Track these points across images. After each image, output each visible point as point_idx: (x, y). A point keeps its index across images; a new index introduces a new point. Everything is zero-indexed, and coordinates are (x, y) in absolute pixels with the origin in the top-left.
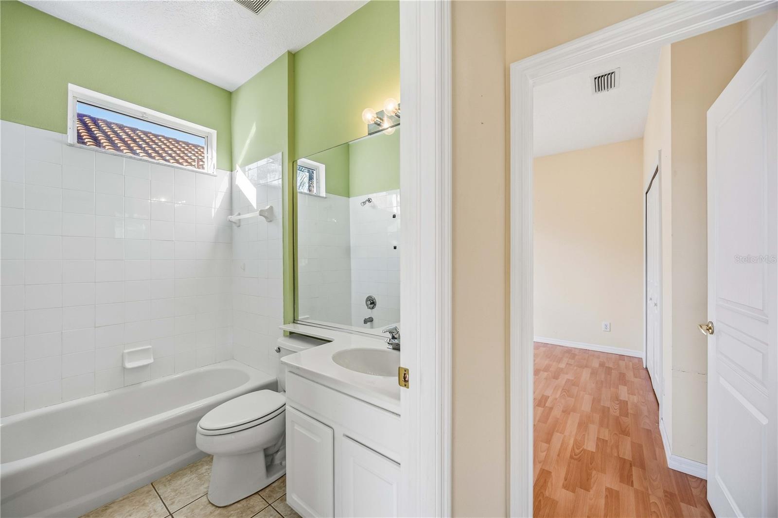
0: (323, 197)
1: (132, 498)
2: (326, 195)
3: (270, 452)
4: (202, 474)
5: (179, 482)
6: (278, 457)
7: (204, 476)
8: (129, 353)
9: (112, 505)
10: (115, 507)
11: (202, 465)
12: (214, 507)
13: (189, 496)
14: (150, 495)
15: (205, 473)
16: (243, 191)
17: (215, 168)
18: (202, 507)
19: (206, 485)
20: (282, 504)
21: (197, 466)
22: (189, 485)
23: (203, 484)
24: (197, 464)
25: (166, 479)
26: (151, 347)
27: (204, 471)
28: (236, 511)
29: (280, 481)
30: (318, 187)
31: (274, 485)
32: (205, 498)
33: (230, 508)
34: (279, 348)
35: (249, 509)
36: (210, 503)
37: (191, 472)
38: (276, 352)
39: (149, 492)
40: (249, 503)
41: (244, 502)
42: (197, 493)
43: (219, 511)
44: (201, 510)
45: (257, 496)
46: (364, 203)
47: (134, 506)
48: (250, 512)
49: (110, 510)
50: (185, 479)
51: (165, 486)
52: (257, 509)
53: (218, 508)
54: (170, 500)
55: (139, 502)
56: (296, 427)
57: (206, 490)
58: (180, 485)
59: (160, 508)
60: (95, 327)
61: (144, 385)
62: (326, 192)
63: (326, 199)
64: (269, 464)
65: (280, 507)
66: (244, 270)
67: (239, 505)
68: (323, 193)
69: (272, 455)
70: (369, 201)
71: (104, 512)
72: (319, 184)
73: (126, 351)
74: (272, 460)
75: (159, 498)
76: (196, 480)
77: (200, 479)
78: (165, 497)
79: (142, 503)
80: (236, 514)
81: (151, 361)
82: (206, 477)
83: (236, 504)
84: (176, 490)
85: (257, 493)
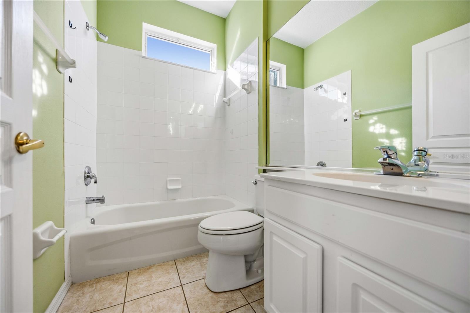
0: (284, 88)
1: (163, 266)
2: (286, 86)
3: (250, 259)
4: (204, 263)
5: (189, 264)
6: (256, 265)
7: (204, 265)
8: (170, 180)
9: (153, 267)
10: (154, 269)
11: (204, 257)
12: (208, 290)
13: (194, 276)
14: (173, 268)
15: (205, 263)
16: (232, 80)
17: (216, 69)
18: (201, 287)
19: (204, 272)
20: (259, 307)
21: (201, 256)
22: (195, 268)
23: (203, 270)
24: (201, 255)
25: (183, 260)
26: (180, 178)
27: (204, 261)
28: (223, 299)
29: (257, 285)
30: (281, 83)
31: (252, 287)
32: (203, 281)
33: (220, 295)
34: (256, 181)
35: (233, 301)
36: (206, 286)
37: (197, 259)
38: (253, 184)
39: (172, 265)
40: (233, 296)
41: (229, 294)
42: (199, 276)
43: (211, 294)
44: (200, 289)
45: (239, 292)
46: (317, 88)
47: (163, 271)
48: (233, 304)
49: (151, 270)
50: (193, 263)
51: (181, 264)
52: (239, 304)
53: (211, 292)
54: (183, 275)
55: (166, 270)
56: (275, 238)
57: (204, 275)
58: (190, 266)
59: (176, 279)
60: (154, 163)
61: (177, 201)
62: (287, 85)
63: (287, 90)
64: (248, 269)
65: (258, 309)
66: (232, 133)
67: (225, 295)
68: (284, 86)
69: (250, 262)
70: (320, 87)
71: (148, 270)
72: (281, 81)
73: (168, 179)
74: (250, 267)
75: (177, 271)
76: (199, 266)
77: (201, 266)
78: (180, 272)
79: (168, 271)
80: (223, 302)
81: (180, 187)
82: (206, 266)
83: (224, 293)
84: (187, 269)
85: (239, 289)
